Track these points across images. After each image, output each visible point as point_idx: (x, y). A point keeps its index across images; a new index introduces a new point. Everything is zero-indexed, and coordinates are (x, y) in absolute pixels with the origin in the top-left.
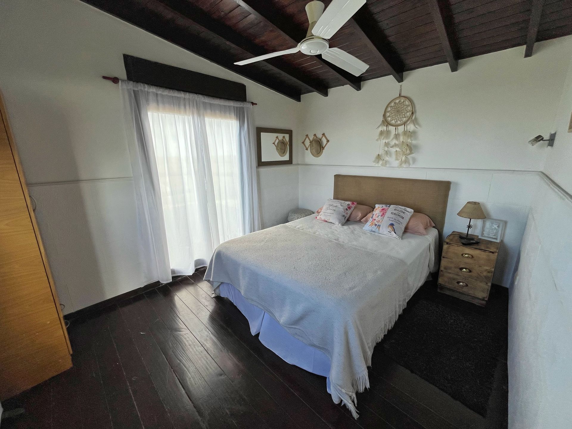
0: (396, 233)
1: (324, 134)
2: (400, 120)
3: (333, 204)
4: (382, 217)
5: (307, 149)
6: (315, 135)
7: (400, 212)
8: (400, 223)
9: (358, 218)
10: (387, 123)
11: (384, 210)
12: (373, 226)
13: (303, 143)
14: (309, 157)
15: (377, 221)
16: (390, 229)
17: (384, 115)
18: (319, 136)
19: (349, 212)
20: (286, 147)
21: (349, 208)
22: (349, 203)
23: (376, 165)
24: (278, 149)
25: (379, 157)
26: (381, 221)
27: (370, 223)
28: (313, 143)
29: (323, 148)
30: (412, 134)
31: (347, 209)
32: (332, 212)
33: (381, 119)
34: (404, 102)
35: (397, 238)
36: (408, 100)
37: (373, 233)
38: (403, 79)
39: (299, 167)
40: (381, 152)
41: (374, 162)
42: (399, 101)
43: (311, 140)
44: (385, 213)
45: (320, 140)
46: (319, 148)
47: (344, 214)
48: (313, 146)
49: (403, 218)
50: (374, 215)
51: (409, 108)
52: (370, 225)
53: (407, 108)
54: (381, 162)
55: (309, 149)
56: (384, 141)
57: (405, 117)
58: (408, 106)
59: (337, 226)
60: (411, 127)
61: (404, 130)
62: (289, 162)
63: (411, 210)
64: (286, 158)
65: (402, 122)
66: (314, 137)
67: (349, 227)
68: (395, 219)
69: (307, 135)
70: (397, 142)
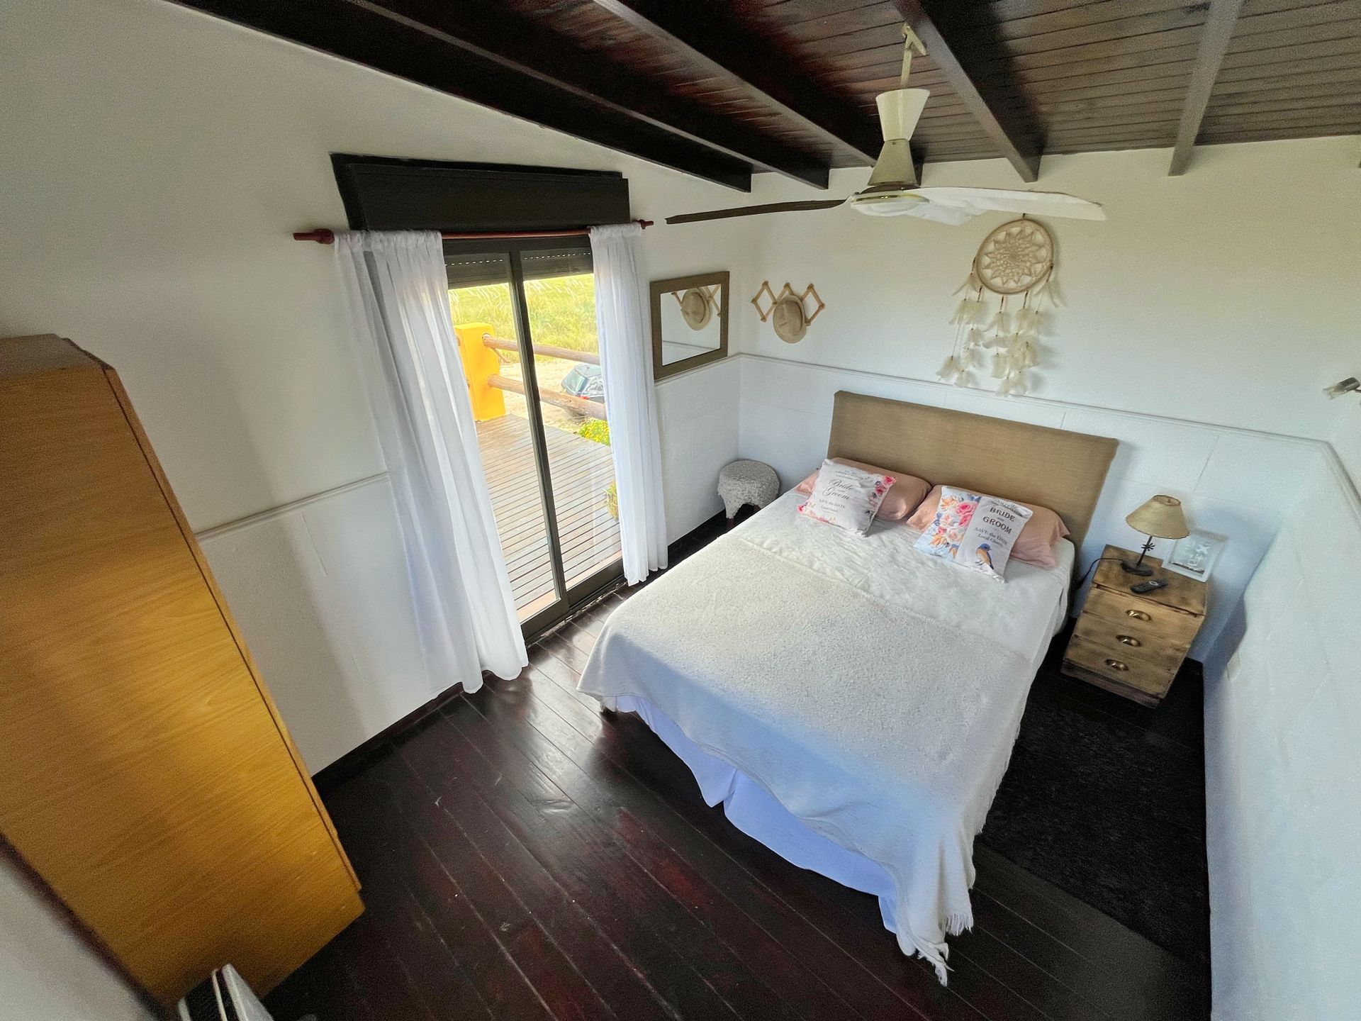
0: (993, 568)
1: (811, 287)
2: (1017, 280)
3: (841, 479)
4: (962, 527)
5: (764, 319)
6: (787, 285)
7: (1003, 518)
8: (1001, 542)
9: (900, 515)
10: (983, 283)
11: (966, 510)
12: (941, 546)
13: (754, 301)
14: (768, 338)
15: (950, 536)
16: (981, 557)
17: (976, 262)
18: (800, 289)
19: (879, 500)
20: (707, 306)
21: (880, 491)
22: (879, 478)
23: (942, 381)
24: (687, 314)
25: (952, 363)
26: (959, 537)
27: (934, 538)
28: (783, 309)
29: (808, 322)
30: (1042, 319)
31: (875, 495)
32: (841, 501)
33: (969, 269)
34: (1032, 233)
35: (994, 577)
36: (1042, 231)
37: (939, 560)
38: (1040, 175)
39: (742, 359)
40: (961, 353)
41: (938, 374)
42: (1021, 232)
43: (776, 298)
44: (968, 518)
45: (802, 300)
46: (799, 324)
47: (869, 507)
48: (782, 316)
49: (1009, 531)
50: (943, 516)
51: (1044, 253)
52: (933, 543)
53: (1037, 250)
54: (954, 377)
55: (770, 318)
56: (971, 326)
57: (1030, 275)
58: (1040, 246)
59: (853, 533)
60: (1040, 301)
61: (1024, 307)
62: (720, 353)
63: (1027, 511)
64: (708, 337)
65: (1019, 284)
66: (783, 293)
67: (881, 539)
68: (991, 534)
69: (766, 284)
70: (1001, 334)
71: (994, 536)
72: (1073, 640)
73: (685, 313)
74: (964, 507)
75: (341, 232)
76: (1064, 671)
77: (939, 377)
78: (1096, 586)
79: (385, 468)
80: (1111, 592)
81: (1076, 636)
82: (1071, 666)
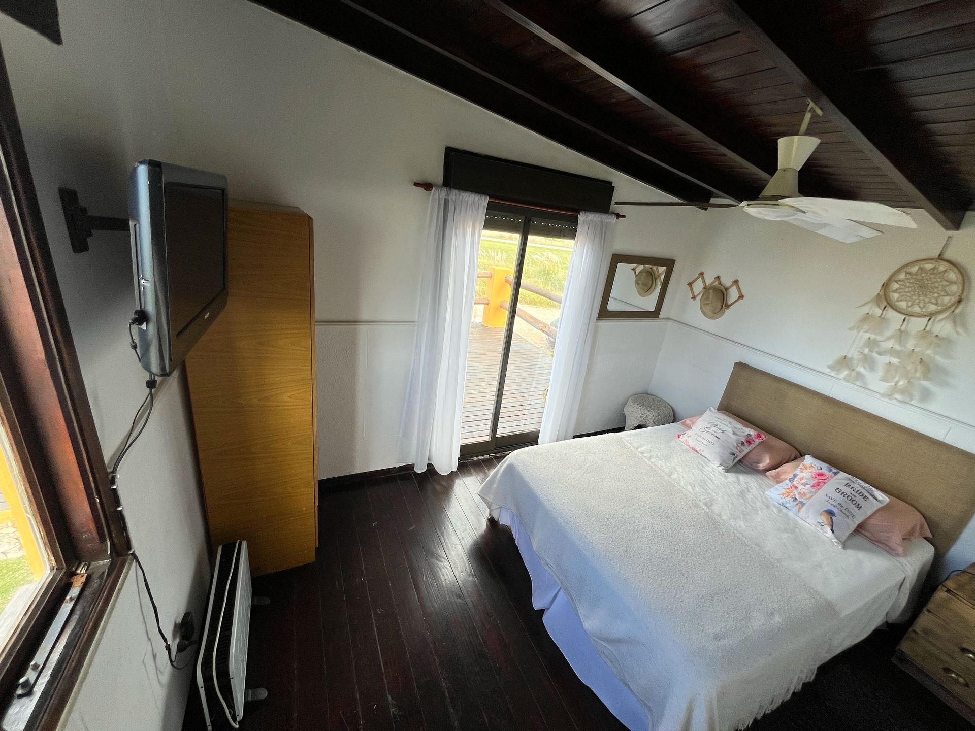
0: (833, 532)
1: (736, 282)
2: (922, 306)
3: (719, 424)
4: (813, 490)
5: (694, 298)
6: (718, 278)
7: (856, 495)
8: (848, 514)
9: (761, 466)
10: (888, 303)
11: (821, 478)
12: (788, 498)
13: (690, 284)
14: (694, 313)
15: (799, 493)
16: (824, 519)
17: (886, 286)
18: (727, 281)
19: (746, 449)
20: (654, 281)
21: (749, 442)
22: (752, 432)
23: (833, 374)
24: (638, 284)
25: (844, 362)
26: (808, 496)
27: (784, 491)
28: (709, 293)
29: (728, 306)
30: (942, 342)
31: (743, 444)
32: (712, 439)
33: (877, 289)
34: (945, 271)
35: (833, 540)
36: (956, 270)
37: (784, 510)
38: (962, 225)
39: (670, 323)
40: (853, 353)
41: (829, 367)
42: (934, 268)
43: (707, 285)
44: (821, 484)
45: (726, 290)
46: (719, 306)
47: (735, 451)
48: (708, 299)
49: (860, 508)
50: (798, 477)
51: (954, 288)
52: (783, 494)
53: (947, 286)
54: (845, 373)
55: (699, 298)
56: (868, 335)
57: (937, 304)
58: (951, 283)
59: (715, 468)
60: (942, 327)
61: (925, 329)
62: (654, 314)
63: (883, 497)
64: (648, 303)
65: (924, 310)
66: (714, 282)
67: (738, 479)
68: (840, 504)
69: (702, 274)
70: (897, 347)
71: (842, 507)
72: (910, 634)
73: (637, 283)
74: (820, 475)
75: (438, 186)
76: (894, 660)
77: (829, 370)
78: (945, 589)
79: (417, 319)
80: (961, 601)
81: (915, 632)
82: (903, 658)
